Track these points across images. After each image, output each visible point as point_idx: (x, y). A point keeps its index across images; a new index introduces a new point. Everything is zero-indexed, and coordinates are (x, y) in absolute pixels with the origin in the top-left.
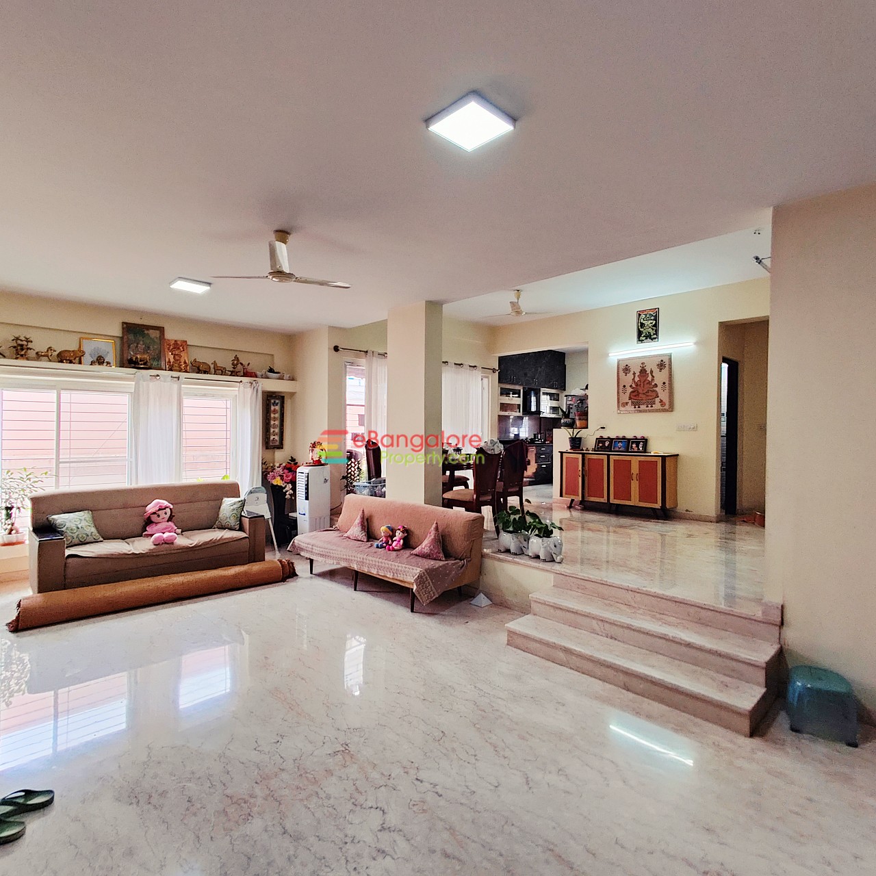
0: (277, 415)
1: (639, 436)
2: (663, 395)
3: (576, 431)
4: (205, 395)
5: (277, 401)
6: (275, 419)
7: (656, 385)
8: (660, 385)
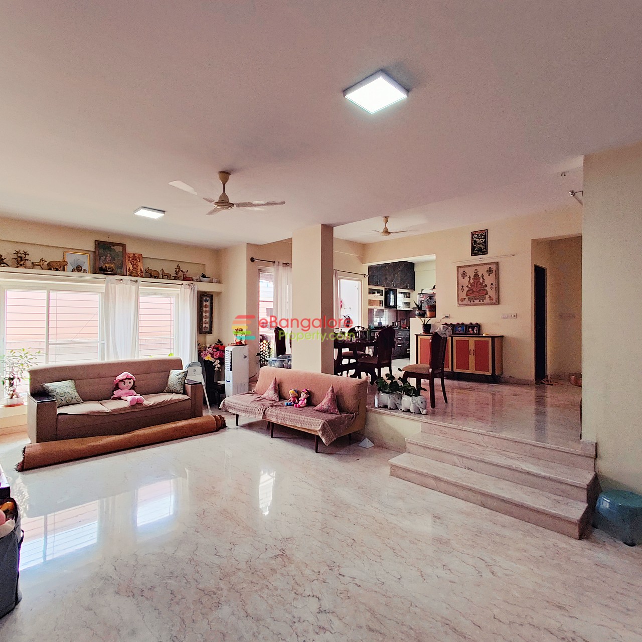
0: (208, 309)
1: (474, 323)
2: (492, 293)
3: (427, 319)
4: (155, 294)
5: (208, 299)
6: (206, 312)
7: (486, 286)
8: (489, 285)
